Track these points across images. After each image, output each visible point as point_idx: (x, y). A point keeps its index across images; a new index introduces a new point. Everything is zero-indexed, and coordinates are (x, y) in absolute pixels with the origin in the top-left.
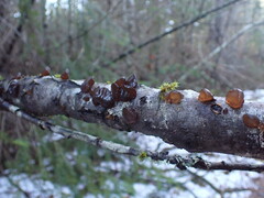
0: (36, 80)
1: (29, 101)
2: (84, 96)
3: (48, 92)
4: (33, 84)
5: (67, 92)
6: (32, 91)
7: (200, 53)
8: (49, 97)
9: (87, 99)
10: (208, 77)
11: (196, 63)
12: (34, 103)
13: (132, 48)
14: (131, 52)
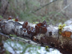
0: (6, 22)
1: (3, 29)
2: (24, 29)
3: (10, 27)
4: (5, 23)
5: (17, 27)
6: (4, 26)
7: (61, 8)
8: (11, 28)
9: (25, 31)
10: (63, 15)
11: (59, 11)
12: (6, 30)
13: (40, 7)
14: (40, 8)
